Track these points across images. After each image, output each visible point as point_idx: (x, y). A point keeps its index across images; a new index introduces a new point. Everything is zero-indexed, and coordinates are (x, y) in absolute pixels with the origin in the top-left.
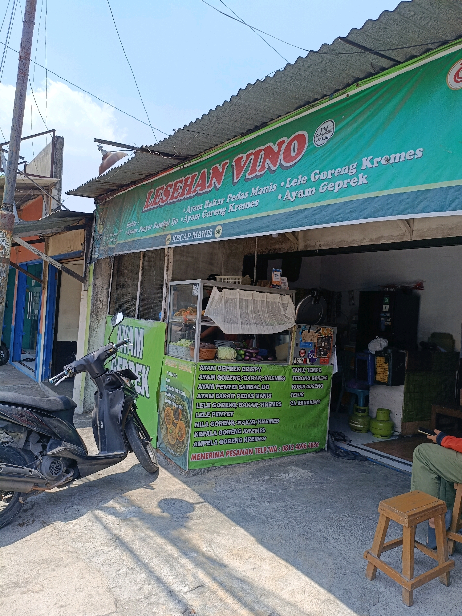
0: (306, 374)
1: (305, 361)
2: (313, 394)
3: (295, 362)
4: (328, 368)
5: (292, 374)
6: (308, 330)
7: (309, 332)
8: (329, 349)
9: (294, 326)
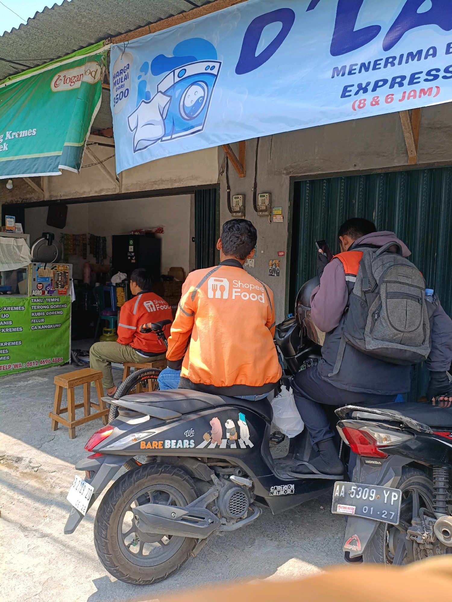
0: (45, 303)
1: (43, 293)
2: (54, 319)
3: (34, 294)
4: (67, 297)
5: (31, 304)
6: (44, 268)
7: (45, 269)
8: (66, 283)
9: (30, 264)
